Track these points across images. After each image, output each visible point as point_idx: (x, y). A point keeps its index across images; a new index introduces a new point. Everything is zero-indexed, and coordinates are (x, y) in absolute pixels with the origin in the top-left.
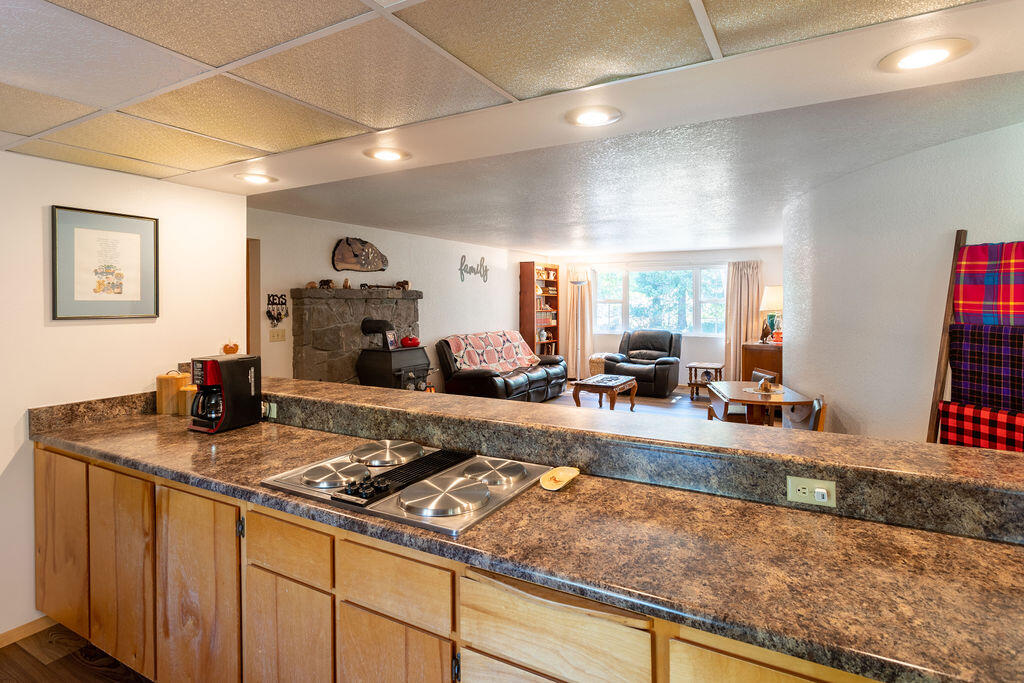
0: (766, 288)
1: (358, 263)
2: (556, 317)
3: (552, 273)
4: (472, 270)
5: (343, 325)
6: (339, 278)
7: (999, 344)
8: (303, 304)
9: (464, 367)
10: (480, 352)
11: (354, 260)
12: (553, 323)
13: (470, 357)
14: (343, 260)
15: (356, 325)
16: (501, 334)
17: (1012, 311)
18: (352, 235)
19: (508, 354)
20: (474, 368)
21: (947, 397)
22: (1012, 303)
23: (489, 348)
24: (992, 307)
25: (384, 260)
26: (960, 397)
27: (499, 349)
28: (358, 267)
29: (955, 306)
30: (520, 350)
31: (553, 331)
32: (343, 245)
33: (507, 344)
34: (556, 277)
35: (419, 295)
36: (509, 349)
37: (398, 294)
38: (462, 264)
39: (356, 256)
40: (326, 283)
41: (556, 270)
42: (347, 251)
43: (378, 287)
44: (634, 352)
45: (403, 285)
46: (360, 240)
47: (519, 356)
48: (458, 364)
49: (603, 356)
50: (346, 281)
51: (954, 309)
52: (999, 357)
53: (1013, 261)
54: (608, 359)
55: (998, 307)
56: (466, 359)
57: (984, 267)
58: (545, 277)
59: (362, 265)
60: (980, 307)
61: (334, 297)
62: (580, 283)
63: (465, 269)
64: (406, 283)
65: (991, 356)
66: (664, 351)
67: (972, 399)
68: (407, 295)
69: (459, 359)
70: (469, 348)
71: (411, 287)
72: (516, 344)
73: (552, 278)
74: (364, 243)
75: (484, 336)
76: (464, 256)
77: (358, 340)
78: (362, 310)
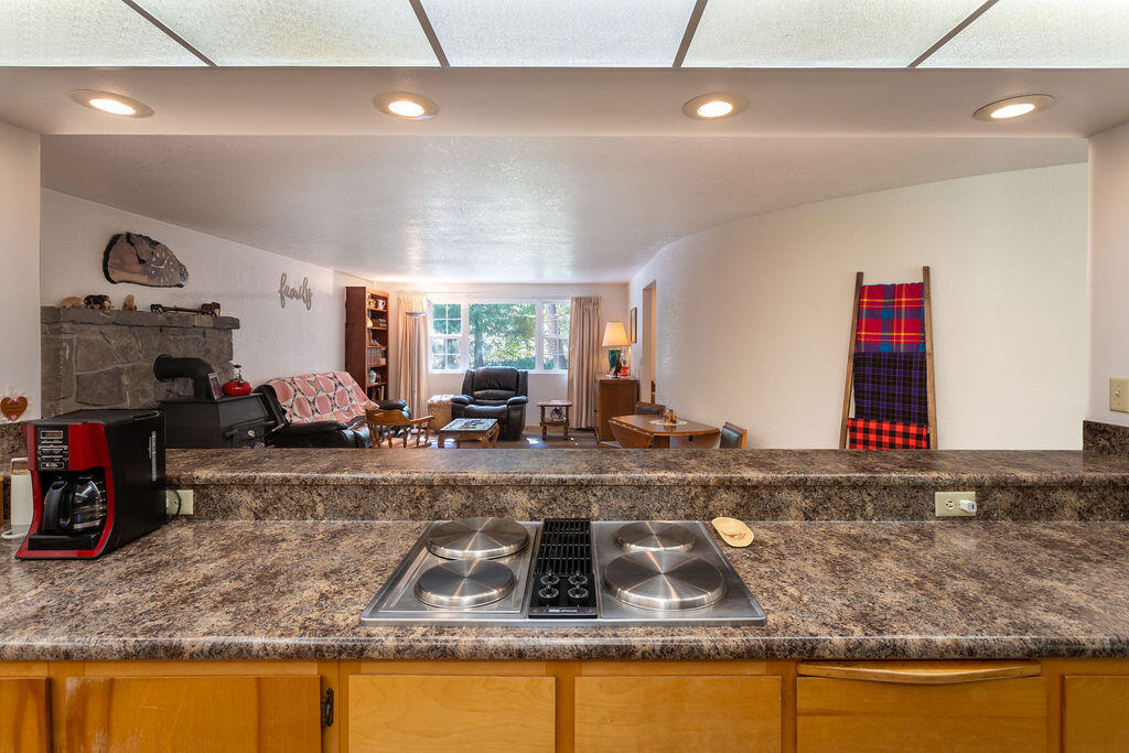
0: (608, 324)
1: (145, 272)
2: (386, 354)
3: (381, 302)
4: (294, 294)
5: (126, 366)
6: (117, 294)
7: (895, 367)
8: (59, 332)
9: (295, 420)
10: (311, 399)
11: (139, 268)
12: (383, 361)
13: (301, 407)
14: (122, 267)
15: (146, 365)
16: (331, 375)
17: (902, 340)
18: (135, 231)
19: (341, 400)
20: (308, 420)
21: (852, 415)
22: (903, 334)
23: (321, 394)
24: (888, 337)
25: (183, 273)
26: (863, 414)
27: (331, 394)
28: (144, 279)
29: (858, 336)
30: (354, 395)
31: (382, 371)
32: (122, 243)
33: (340, 389)
34: (386, 307)
35: (235, 324)
36: (342, 394)
37: (206, 320)
38: (282, 284)
39: (142, 262)
40: (97, 301)
41: (386, 299)
42: (125, 254)
43: (177, 309)
44: (480, 392)
45: (210, 309)
46: (147, 238)
47: (354, 402)
48: (287, 416)
49: (447, 398)
50: (130, 298)
51: (857, 340)
52: (894, 378)
53: (904, 299)
54: (454, 401)
55: (892, 337)
56: (296, 409)
57: (881, 304)
58: (372, 306)
59: (152, 277)
60: (877, 337)
61: (113, 323)
62: (415, 314)
63: (286, 293)
64: (217, 306)
65: (889, 378)
66: (511, 390)
67: (872, 415)
68: (216, 323)
69: (288, 410)
70: (299, 395)
71: (223, 313)
72: (349, 388)
73: (381, 308)
74: (155, 244)
75: (313, 379)
76: (284, 275)
77: (149, 387)
78: (156, 344)
